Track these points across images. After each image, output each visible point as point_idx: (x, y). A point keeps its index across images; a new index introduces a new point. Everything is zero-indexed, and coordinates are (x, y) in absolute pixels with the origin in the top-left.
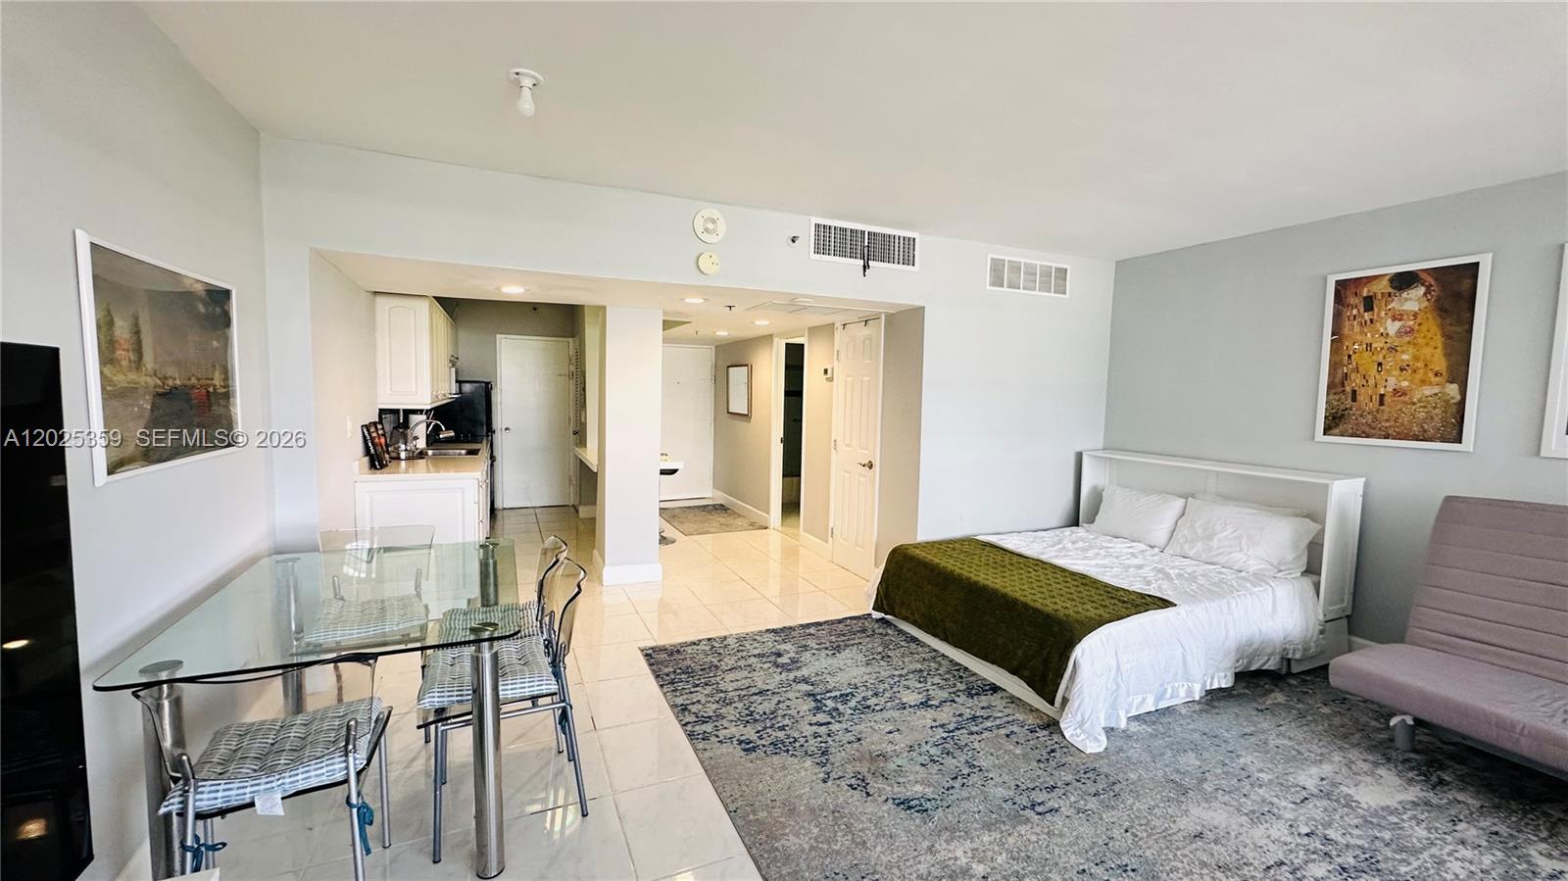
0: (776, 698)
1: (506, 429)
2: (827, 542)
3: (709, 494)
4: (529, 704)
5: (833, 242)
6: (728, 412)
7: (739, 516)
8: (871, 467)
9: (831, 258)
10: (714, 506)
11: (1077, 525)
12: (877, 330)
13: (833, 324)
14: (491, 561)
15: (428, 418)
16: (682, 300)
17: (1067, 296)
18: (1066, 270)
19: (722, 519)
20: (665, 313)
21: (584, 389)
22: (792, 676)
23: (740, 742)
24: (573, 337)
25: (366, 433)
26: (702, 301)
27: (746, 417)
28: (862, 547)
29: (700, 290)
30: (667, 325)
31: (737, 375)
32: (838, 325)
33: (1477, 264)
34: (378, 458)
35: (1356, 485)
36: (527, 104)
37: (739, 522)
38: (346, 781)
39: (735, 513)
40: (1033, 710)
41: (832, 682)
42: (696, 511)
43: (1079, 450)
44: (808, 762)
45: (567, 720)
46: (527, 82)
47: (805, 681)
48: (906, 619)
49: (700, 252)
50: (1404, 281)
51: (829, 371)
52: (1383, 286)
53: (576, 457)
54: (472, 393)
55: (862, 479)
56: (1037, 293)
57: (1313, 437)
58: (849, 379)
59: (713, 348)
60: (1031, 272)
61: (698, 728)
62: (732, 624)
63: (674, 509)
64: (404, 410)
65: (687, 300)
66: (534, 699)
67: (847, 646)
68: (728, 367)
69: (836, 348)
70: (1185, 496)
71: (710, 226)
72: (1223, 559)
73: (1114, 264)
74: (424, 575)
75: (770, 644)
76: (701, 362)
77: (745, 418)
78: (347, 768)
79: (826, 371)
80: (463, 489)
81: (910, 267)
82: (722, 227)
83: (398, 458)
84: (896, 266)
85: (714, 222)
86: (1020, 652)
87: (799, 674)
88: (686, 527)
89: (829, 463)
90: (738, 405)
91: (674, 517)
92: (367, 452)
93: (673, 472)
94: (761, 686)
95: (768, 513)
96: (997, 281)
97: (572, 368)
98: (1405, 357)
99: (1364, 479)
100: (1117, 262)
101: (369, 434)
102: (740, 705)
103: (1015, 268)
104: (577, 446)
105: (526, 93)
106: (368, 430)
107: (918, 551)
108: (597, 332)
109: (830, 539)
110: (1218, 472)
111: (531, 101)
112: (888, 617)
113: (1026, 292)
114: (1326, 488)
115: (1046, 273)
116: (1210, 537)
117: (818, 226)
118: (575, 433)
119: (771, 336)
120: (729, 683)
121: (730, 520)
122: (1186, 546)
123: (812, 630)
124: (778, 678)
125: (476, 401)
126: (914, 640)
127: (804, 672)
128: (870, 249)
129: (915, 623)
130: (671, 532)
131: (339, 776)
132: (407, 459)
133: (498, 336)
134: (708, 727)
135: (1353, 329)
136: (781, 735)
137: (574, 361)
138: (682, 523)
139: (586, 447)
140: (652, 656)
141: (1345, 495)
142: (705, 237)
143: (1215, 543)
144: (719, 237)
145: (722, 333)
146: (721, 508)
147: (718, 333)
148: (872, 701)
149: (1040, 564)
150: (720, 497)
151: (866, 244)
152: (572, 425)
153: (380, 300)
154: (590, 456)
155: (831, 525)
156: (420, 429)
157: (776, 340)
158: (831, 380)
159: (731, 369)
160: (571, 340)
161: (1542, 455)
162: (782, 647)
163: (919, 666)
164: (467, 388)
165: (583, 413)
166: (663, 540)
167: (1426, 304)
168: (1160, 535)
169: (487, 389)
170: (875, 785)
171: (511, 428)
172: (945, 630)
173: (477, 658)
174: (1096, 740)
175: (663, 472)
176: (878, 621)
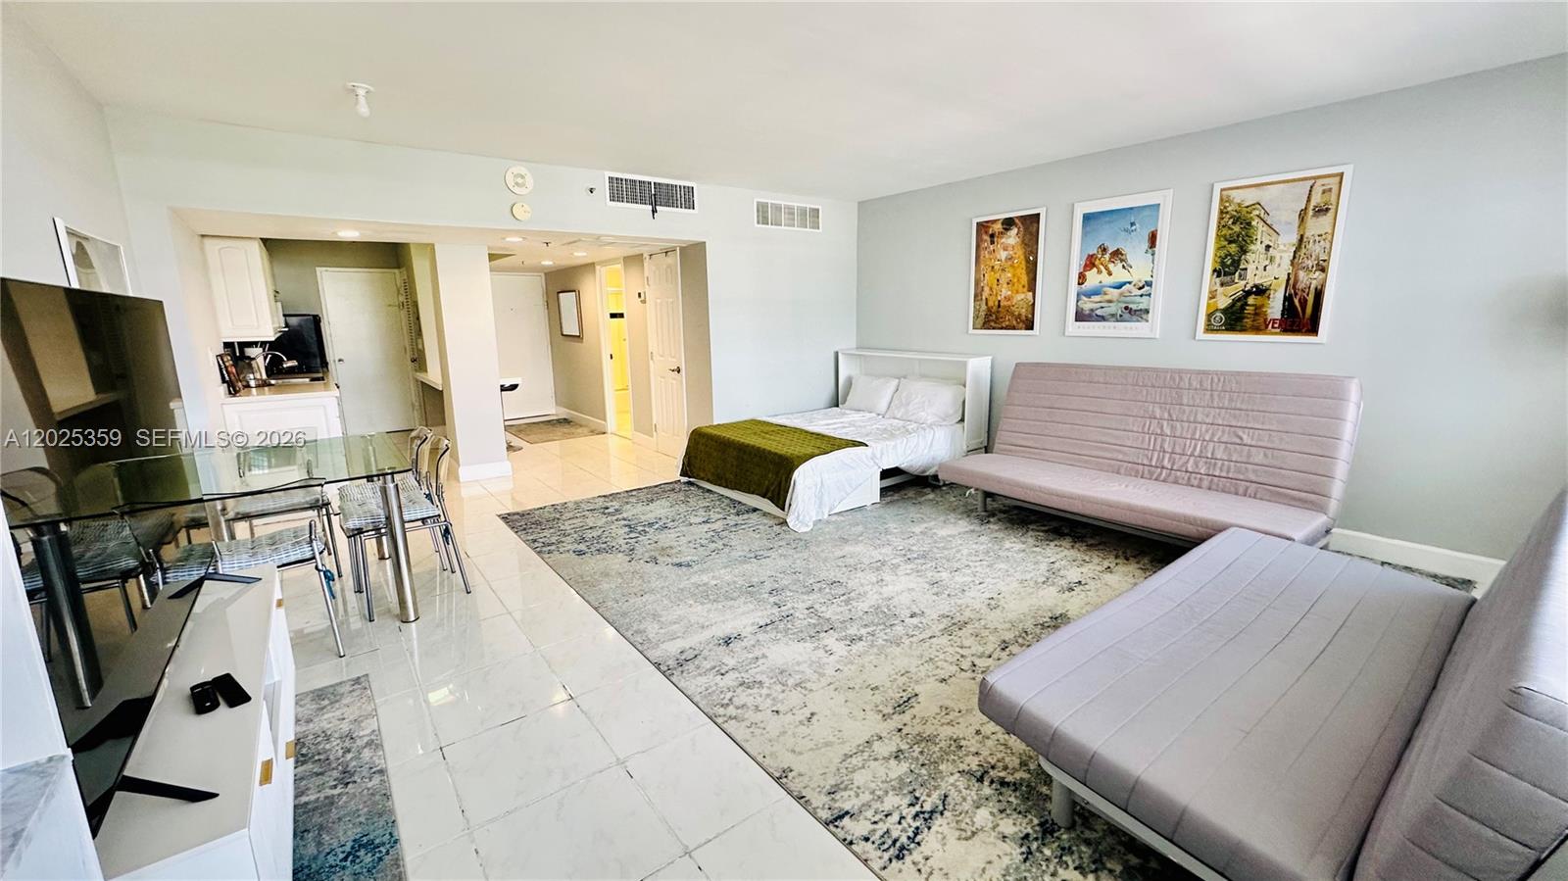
0: (602, 529)
1: (340, 360)
2: (652, 436)
3: (553, 411)
4: (420, 523)
5: (624, 191)
6: (563, 335)
7: (581, 426)
8: (679, 372)
9: (625, 205)
10: (558, 420)
11: (837, 406)
12: (675, 259)
13: (642, 255)
14: (370, 448)
15: (264, 351)
16: (504, 239)
17: (821, 230)
18: (818, 210)
19: (566, 429)
20: (489, 248)
21: (418, 318)
22: (615, 518)
23: (574, 552)
24: (398, 267)
25: (221, 362)
26: (521, 239)
27: (579, 338)
28: (678, 436)
29: (518, 232)
30: (492, 257)
31: (567, 299)
32: (646, 255)
33: (1039, 214)
34: (234, 385)
35: (987, 361)
36: (363, 109)
37: (580, 430)
38: (314, 558)
39: (577, 424)
40: (775, 517)
41: (643, 518)
42: (541, 425)
43: (836, 350)
44: (620, 555)
45: (449, 533)
46: (361, 92)
47: (624, 519)
48: (702, 479)
49: (513, 202)
50: (1009, 223)
51: (642, 295)
52: (998, 227)
53: (417, 381)
54: (300, 325)
55: (674, 382)
56: (796, 229)
57: (967, 332)
58: (659, 301)
59: (543, 275)
60: (790, 211)
61: (542, 549)
62: (572, 496)
63: (520, 425)
64: (239, 343)
65: (508, 239)
66: (424, 520)
67: (658, 499)
68: (559, 293)
69: (646, 274)
70: (899, 378)
71: (520, 181)
72: (913, 418)
73: (856, 204)
74: (314, 464)
75: (600, 503)
76: (532, 288)
77: (576, 339)
78: (312, 550)
79: (639, 295)
80: (324, 407)
81: (691, 210)
82: (529, 181)
83: (248, 386)
84: (679, 209)
85: (523, 177)
86: (767, 482)
87: (620, 517)
88: (532, 437)
89: (649, 372)
90: (571, 329)
91: (520, 431)
92: (224, 381)
93: (514, 387)
94: (591, 525)
95: (605, 420)
96: (763, 219)
97: (402, 299)
98: (1009, 275)
99: (990, 357)
100: (859, 203)
101: (224, 363)
102: (575, 536)
103: (778, 208)
104: (416, 371)
105: (362, 100)
106: (222, 360)
107: (712, 431)
108: (427, 264)
109: (655, 433)
110: (920, 360)
111: (366, 106)
112: (691, 480)
113: (786, 228)
114: (965, 364)
115: (803, 212)
116: (908, 404)
117: (611, 179)
118: (413, 360)
119: (593, 264)
120: (567, 526)
121: (573, 430)
122: (896, 412)
123: (634, 493)
124: (604, 520)
125: (305, 334)
126: (709, 491)
127: (625, 515)
128: (659, 196)
129: (708, 481)
130: (516, 442)
131: (308, 555)
132: (258, 386)
133: (317, 269)
134: (553, 547)
135: (985, 254)
136: (604, 546)
137: (402, 291)
138: (528, 435)
139: (426, 371)
140: (506, 518)
141: (979, 367)
142: (516, 190)
143: (911, 407)
144: (528, 191)
145: (547, 263)
146: (566, 421)
147: (543, 263)
148: (669, 525)
149: (796, 430)
150: (563, 413)
151: (653, 192)
152: (408, 354)
153: (207, 241)
154: (433, 376)
155: (654, 422)
156: (259, 359)
157: (598, 267)
158: (644, 302)
159: (561, 295)
160: (396, 271)
161: (1066, 334)
162: (609, 505)
163: (708, 504)
164: (294, 321)
165: (420, 341)
166: (510, 448)
167: (1018, 239)
168: (883, 405)
169: (316, 321)
170: (661, 559)
171: (342, 358)
172: (726, 480)
173: (385, 488)
174: (807, 526)
175: (503, 389)
176: (685, 483)
